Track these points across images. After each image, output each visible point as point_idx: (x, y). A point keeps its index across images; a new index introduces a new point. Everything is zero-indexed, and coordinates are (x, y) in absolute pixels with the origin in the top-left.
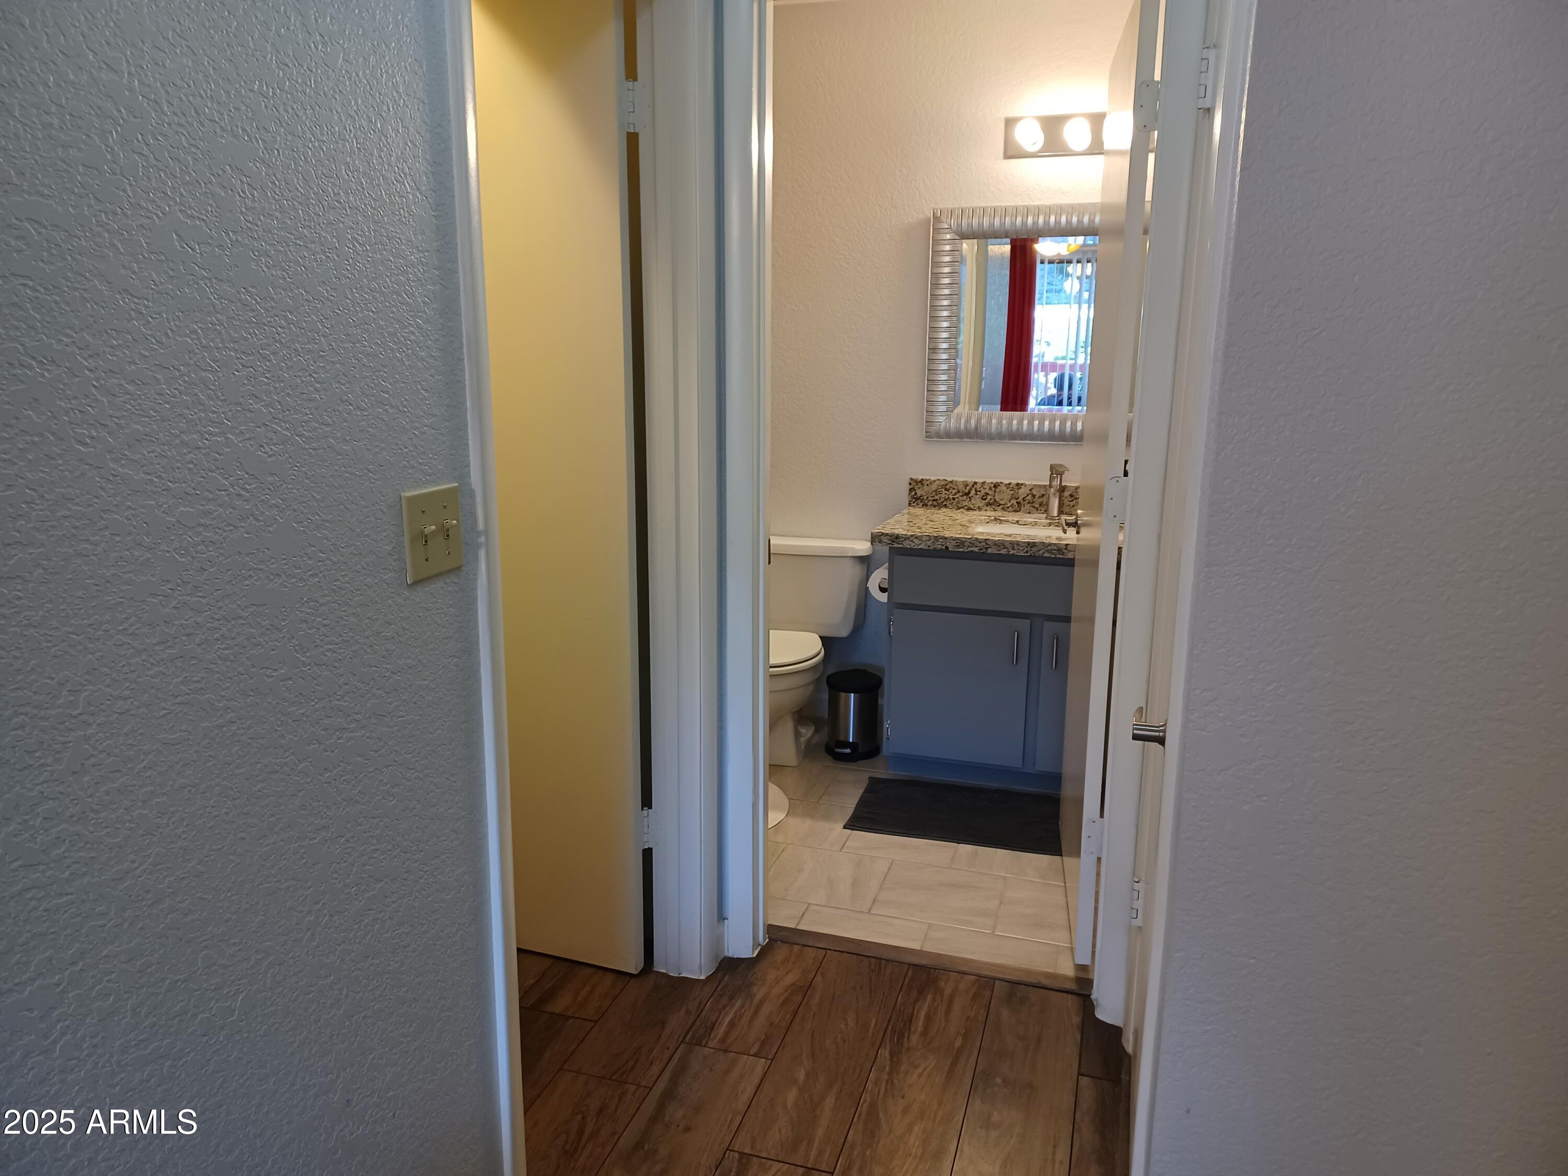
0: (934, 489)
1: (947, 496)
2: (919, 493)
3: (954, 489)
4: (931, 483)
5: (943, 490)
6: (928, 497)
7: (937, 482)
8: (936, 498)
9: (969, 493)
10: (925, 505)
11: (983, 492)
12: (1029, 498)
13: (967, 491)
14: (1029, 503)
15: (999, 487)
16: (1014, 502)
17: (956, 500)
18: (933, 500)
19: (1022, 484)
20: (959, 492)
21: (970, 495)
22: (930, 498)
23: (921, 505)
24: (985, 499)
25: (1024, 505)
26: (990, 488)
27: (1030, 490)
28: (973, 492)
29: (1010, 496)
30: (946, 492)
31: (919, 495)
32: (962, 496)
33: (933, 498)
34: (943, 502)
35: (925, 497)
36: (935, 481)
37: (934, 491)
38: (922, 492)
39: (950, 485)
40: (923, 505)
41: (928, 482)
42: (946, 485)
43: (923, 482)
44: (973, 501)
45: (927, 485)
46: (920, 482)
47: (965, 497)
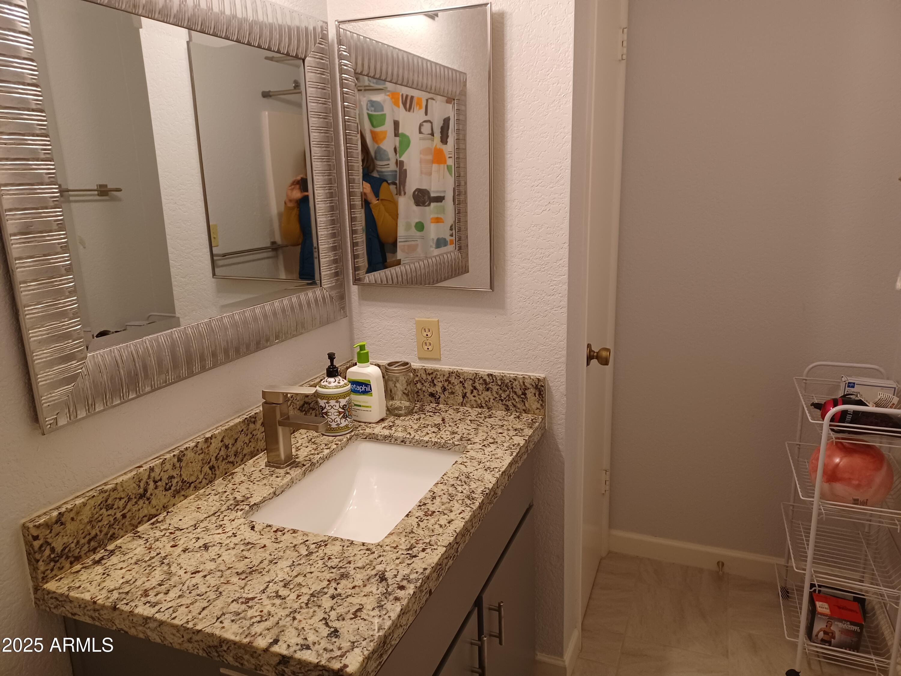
0: (86, 520)
1: (112, 519)
2: (58, 545)
3: (120, 499)
4: (78, 513)
5: (104, 510)
6: (78, 542)
7: (92, 502)
8: (93, 533)
9: (146, 490)
10: (78, 559)
11: (165, 477)
12: (222, 453)
13: (141, 491)
14: (223, 459)
15: (184, 458)
16: (206, 469)
17: (128, 515)
18: (89, 542)
19: (211, 438)
20: (130, 499)
21: (148, 495)
22: (82, 541)
23: (68, 565)
24: (170, 489)
25: (218, 467)
26: (174, 465)
27: (222, 441)
28: (152, 485)
29: (200, 464)
30: (110, 512)
31: (59, 549)
32: (136, 503)
33: (88, 538)
34: (106, 534)
35: (73, 545)
36: (84, 504)
37: (88, 522)
38: (65, 539)
39: (114, 495)
40: (71, 563)
41: (72, 515)
42: (106, 501)
43: (63, 520)
44: (154, 502)
45: (73, 519)
46: (56, 522)
47: (141, 502)
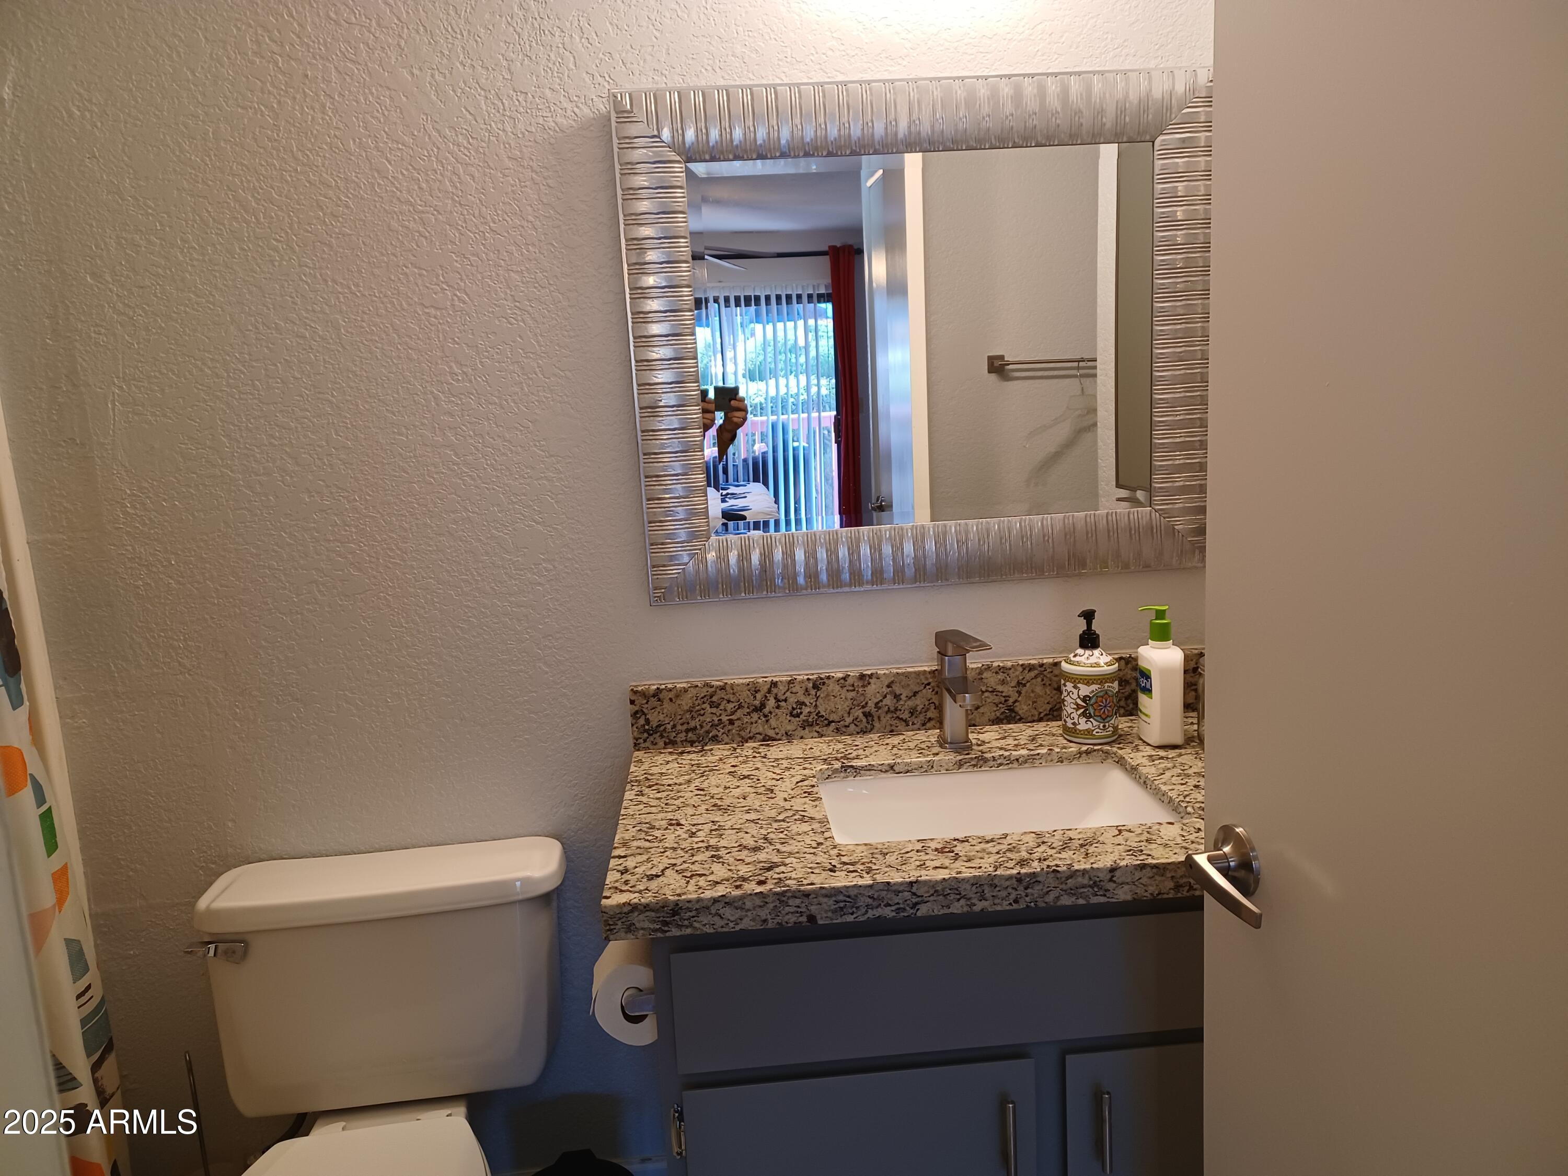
0: (686, 708)
1: (716, 719)
2: (654, 718)
3: (729, 701)
4: (677, 696)
5: (707, 706)
6: (674, 726)
7: (693, 691)
8: (692, 724)
9: (763, 705)
10: (671, 743)
11: (792, 700)
12: (889, 701)
13: (757, 703)
14: (889, 711)
15: (824, 688)
16: (858, 713)
17: (737, 723)
18: (687, 731)
19: (871, 676)
20: (740, 707)
21: (766, 711)
22: (679, 727)
23: (661, 744)
24: (798, 716)
25: (879, 718)
26: (806, 690)
27: (888, 686)
28: (771, 703)
29: (849, 703)
30: (714, 710)
31: (654, 724)
32: (749, 714)
33: (685, 727)
34: (708, 732)
35: (669, 727)
36: (686, 690)
37: (688, 711)
38: (661, 717)
39: (721, 694)
40: (666, 744)
41: (671, 695)
42: (711, 697)
43: (661, 696)
44: (773, 722)
45: (671, 700)
46: (654, 696)
47: (755, 716)
